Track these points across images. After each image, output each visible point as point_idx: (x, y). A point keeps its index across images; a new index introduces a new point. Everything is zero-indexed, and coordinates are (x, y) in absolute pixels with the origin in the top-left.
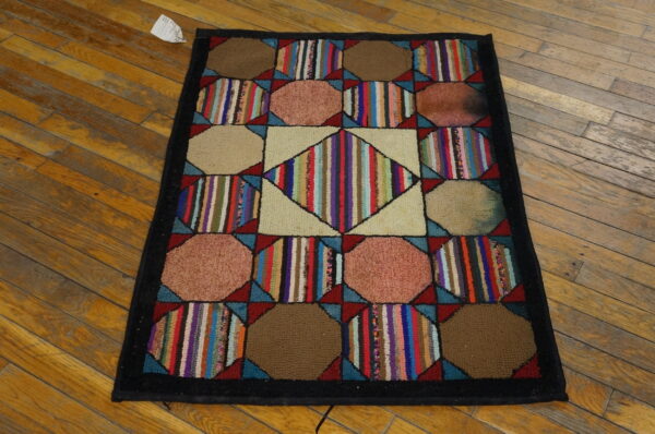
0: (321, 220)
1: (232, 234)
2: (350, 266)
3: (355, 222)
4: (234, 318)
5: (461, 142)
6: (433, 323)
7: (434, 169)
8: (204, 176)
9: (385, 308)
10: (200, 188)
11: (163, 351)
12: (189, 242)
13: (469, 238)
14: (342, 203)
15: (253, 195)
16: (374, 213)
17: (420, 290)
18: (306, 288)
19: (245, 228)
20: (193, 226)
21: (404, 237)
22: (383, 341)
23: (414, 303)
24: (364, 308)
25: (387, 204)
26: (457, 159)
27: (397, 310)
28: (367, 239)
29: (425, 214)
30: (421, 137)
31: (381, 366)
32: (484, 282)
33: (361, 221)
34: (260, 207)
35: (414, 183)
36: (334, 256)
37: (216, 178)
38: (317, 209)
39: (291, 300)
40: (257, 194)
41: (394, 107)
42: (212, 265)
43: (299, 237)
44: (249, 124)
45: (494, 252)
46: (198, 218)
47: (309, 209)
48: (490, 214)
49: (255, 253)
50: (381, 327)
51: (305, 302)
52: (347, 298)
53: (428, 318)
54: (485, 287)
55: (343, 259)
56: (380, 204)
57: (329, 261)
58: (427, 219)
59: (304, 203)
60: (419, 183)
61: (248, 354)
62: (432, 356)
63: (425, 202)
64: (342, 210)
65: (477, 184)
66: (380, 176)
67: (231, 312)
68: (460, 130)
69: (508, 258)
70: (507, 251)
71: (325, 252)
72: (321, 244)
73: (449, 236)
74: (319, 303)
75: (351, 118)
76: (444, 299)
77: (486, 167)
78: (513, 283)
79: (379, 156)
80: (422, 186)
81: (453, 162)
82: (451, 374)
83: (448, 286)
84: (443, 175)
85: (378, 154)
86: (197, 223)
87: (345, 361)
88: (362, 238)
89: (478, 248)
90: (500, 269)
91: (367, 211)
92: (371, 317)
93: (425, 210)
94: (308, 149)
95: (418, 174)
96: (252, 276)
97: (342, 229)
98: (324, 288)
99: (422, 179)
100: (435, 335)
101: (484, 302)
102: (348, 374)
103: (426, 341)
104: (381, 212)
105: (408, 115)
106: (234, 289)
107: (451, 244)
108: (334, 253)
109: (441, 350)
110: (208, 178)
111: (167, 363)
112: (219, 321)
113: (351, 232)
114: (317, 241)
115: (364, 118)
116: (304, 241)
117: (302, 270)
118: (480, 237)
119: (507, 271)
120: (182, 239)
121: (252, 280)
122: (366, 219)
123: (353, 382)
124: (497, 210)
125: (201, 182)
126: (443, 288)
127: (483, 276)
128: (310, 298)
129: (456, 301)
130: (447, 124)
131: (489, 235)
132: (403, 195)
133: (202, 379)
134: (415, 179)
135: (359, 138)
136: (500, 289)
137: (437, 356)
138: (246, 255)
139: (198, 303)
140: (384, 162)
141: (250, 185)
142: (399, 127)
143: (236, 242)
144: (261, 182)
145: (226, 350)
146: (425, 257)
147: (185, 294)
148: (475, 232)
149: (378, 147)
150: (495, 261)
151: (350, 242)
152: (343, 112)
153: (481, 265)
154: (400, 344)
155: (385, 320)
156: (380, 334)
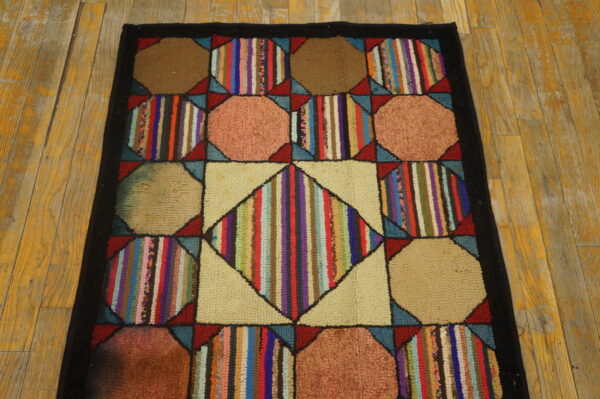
0: (315, 180)
1: (401, 162)
2: (284, 130)
3: (279, 178)
4: (380, 82)
5: (141, 297)
6: (214, 78)
7: (183, 252)
8: (452, 236)
9: (254, 92)
10: (451, 219)
11: (430, 56)
12: (441, 151)
13: (164, 159)
14: (293, 201)
15: (390, 209)
16: (258, 190)
17: (221, 107)
18: (323, 109)
19: (390, 169)
20: (444, 170)
21: (230, 161)
22: (257, 65)
23: (228, 95)
24: (272, 91)
25: (244, 201)
26: (152, 269)
27: (243, 90)
28: (267, 157)
29: (204, 188)
30: (192, 306)
31: (260, 47)
32: (162, 115)
33: (272, 179)
34: (380, 196)
35: (211, 230)
36: (299, 139)
37: (436, 234)
38: (320, 195)
39: (336, 98)
40: (386, 213)
41: (222, 367)
42: (412, 128)
43: (335, 160)
44: (418, 327)
45: (144, 145)
46: (441, 180)
47: (329, 194)
48: (135, 188)
49: (375, 142)
50: (258, 76)
51: (323, 96)
52: (287, 99)
53: (217, 82)
54: (162, 110)
55: (290, 136)
56: (251, 201)
57: (304, 135)
58: (203, 182)
59: (335, 202)
60: (205, 229)
61: (363, 55)
62: (219, 53)
63: (202, 204)
64: (293, 193)
65: (138, 230)
66: (249, 241)
67: (384, 87)
68: (138, 320)
69: (132, 137)
70: (131, 144)
71: (308, 144)
72: (313, 153)
73: (184, 161)
74: (311, 95)
75: (283, 344)
76: (201, 100)
77: (122, 254)
78: (136, 112)
79: (249, 274)
80: (202, 225)
81: (159, 265)
82: (206, 42)
83: (196, 110)
84: (175, 243)
85: (249, 277)
86: (440, 174)
87: (287, 50)
88: (273, 159)
89: (158, 148)
90: (144, 125)
91: (266, 192)
92: (266, 83)
93: (203, 193)
94: (337, 284)
95: (205, 244)
96: (373, 118)
97: (292, 169)
98: (307, 108)
99: (202, 236)
100: (214, 69)
101: (166, 96)
102: (285, 42)
103: (222, 64)
104: (250, 192)
105: (204, 350)
106: (386, 106)
107: (184, 152)
108: (300, 143)
109: (211, 56)
110: (445, 233)
111: (423, 48)
112: (392, 79)
113: (283, 165)
114: (317, 156)
115: (265, 343)
116: (330, 155)
117: (329, 125)
118: (153, 160)
119: (138, 123)
120: (449, 155)
121: (372, 114)
122: (267, 182)
123: (282, 36)
124: (126, 193)
125: (453, 227)
126: (200, 109)
127: (161, 120)
128: (319, 100)
129: (191, 98)
130: (154, 330)
131: (143, 162)
132: (224, 213)
133: (394, 38)
134: (209, 237)
135: (273, 305)
136: (149, 107)
137: (215, 52)
138: (383, 139)
139: (414, 94)
140: (243, 263)
141: (395, 224)
142: (218, 327)
143: (395, 152)
144: (384, 229)
145: (382, 59)
146: (212, 139)
147: (427, 102)
148: (157, 166)
149: (249, 289)
150: (146, 134)
151: (284, 155)
152: (294, 353)
153: (160, 131)
154: (243, 64)
155: (254, 81)
156: (259, 70)
